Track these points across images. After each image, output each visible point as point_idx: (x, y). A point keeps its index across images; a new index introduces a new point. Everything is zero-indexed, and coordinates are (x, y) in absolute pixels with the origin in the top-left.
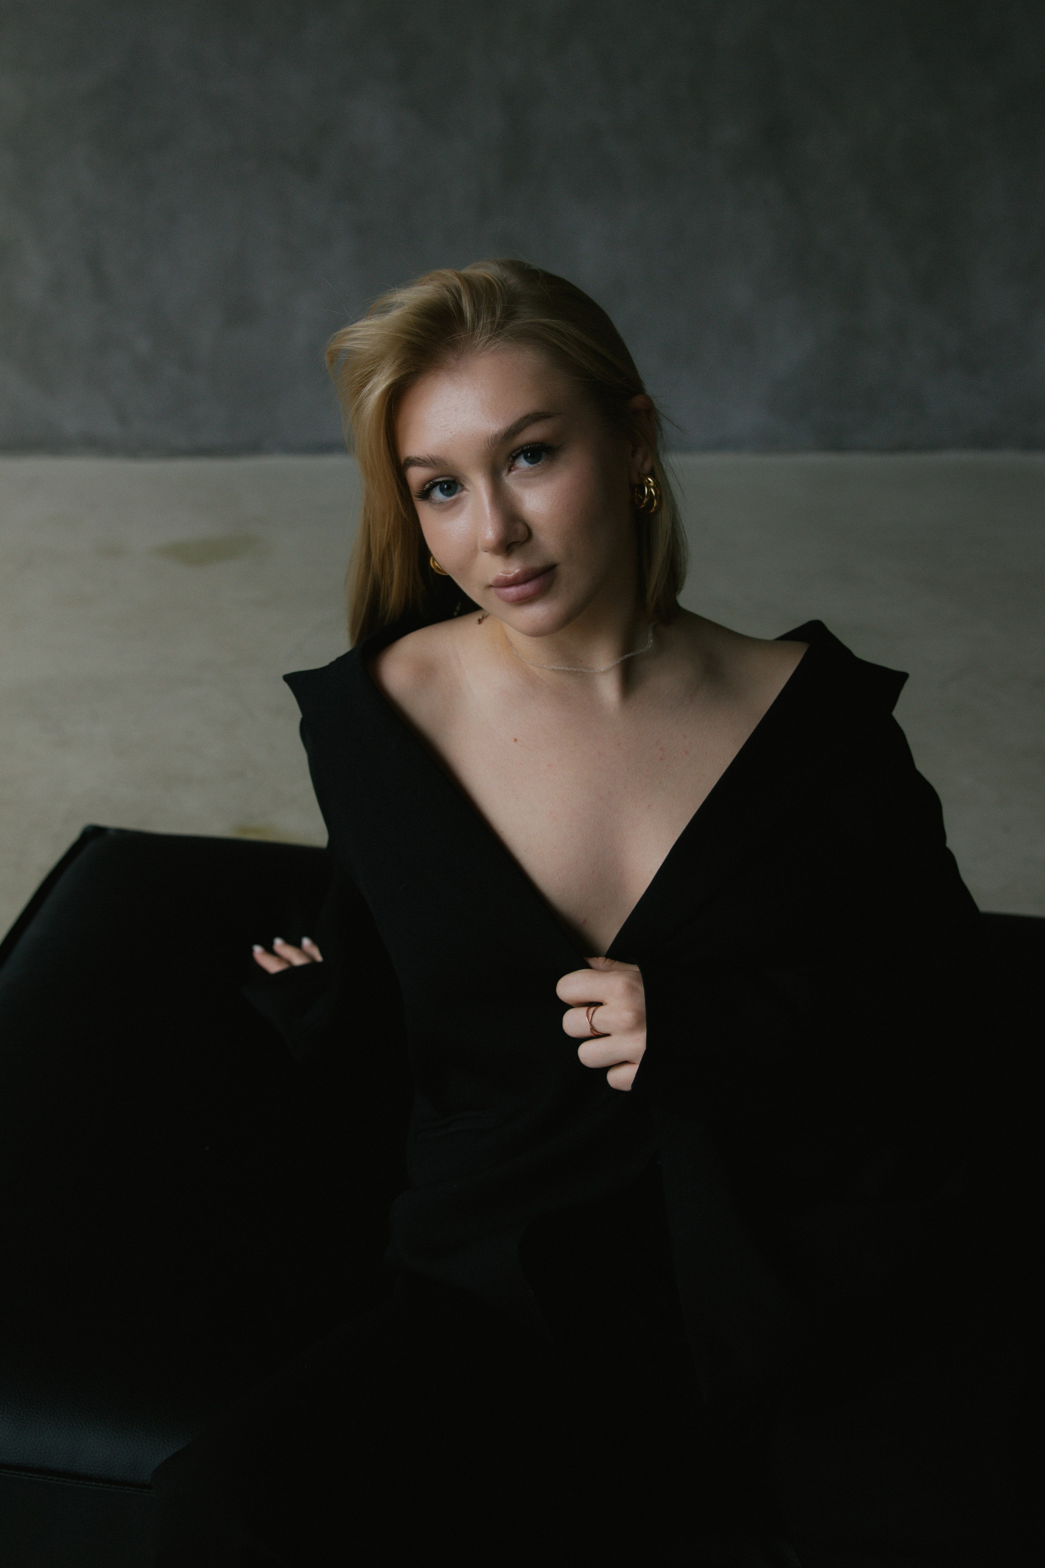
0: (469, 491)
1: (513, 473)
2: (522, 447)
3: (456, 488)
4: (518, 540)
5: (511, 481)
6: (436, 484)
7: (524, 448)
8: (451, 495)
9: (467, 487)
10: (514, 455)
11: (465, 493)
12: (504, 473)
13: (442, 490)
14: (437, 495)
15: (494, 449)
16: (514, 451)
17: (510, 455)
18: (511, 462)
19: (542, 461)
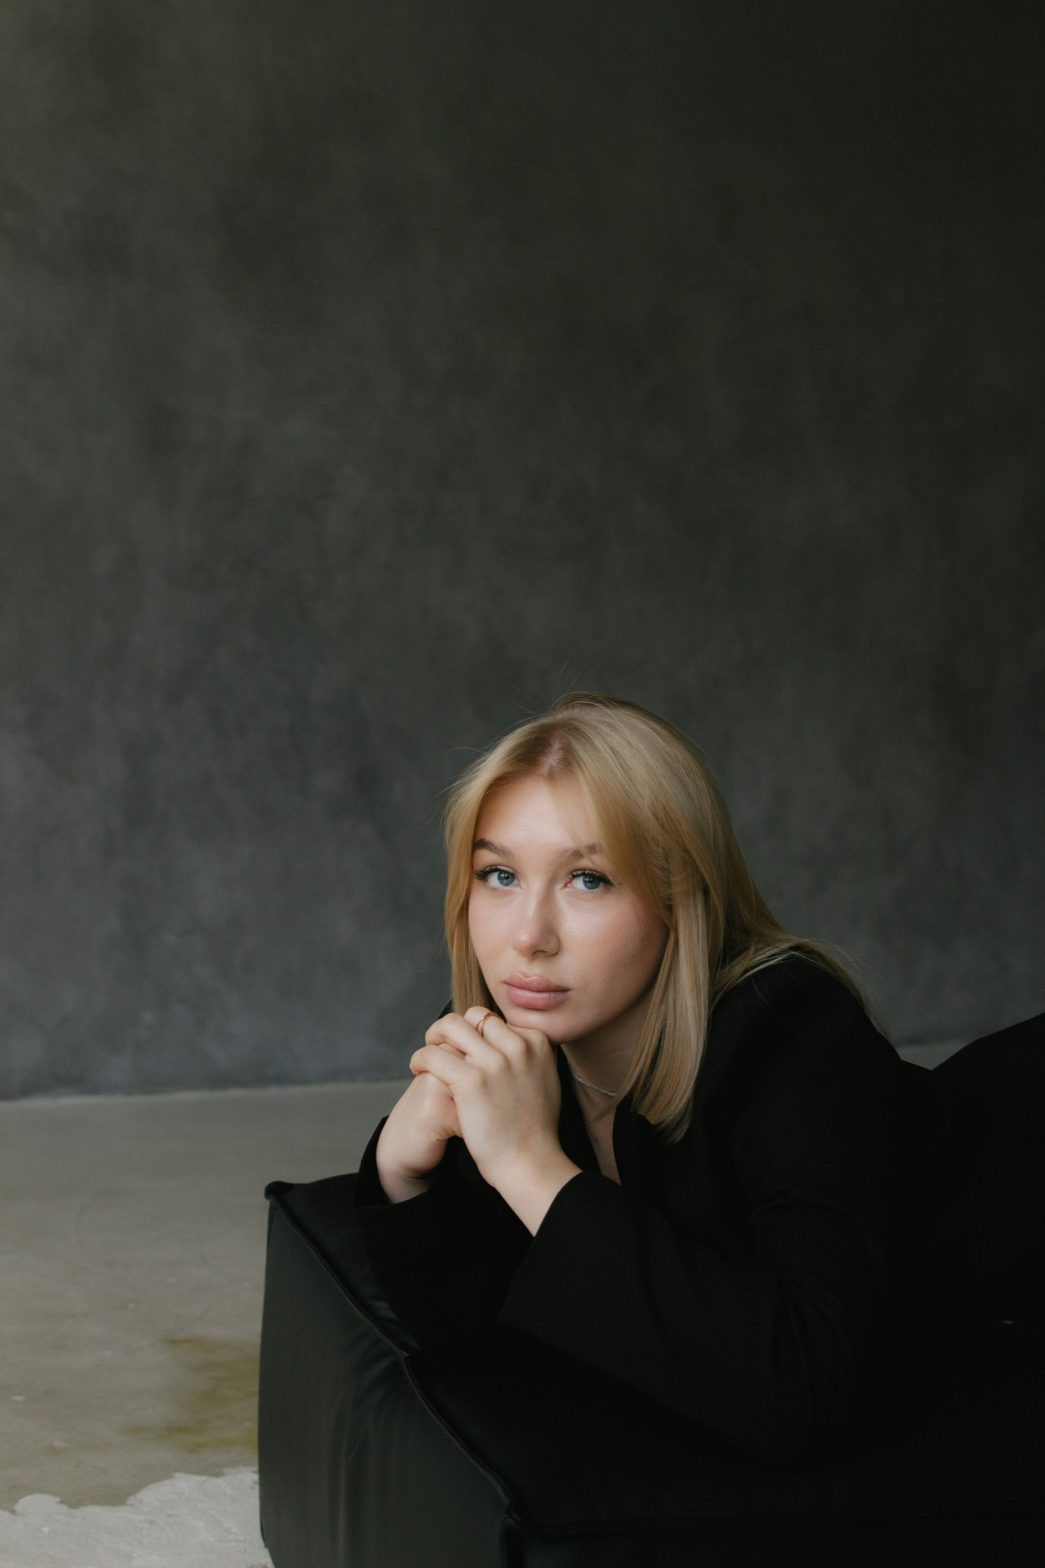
0: (523, 889)
1: (567, 890)
2: (585, 869)
3: (513, 880)
4: (546, 950)
5: (561, 895)
6: (497, 870)
7: (587, 872)
8: (507, 885)
9: (522, 883)
10: (575, 873)
11: (518, 889)
12: (559, 886)
13: (500, 878)
14: (494, 880)
15: (560, 861)
16: (575, 870)
17: (571, 873)
18: (570, 879)
19: (596, 890)
